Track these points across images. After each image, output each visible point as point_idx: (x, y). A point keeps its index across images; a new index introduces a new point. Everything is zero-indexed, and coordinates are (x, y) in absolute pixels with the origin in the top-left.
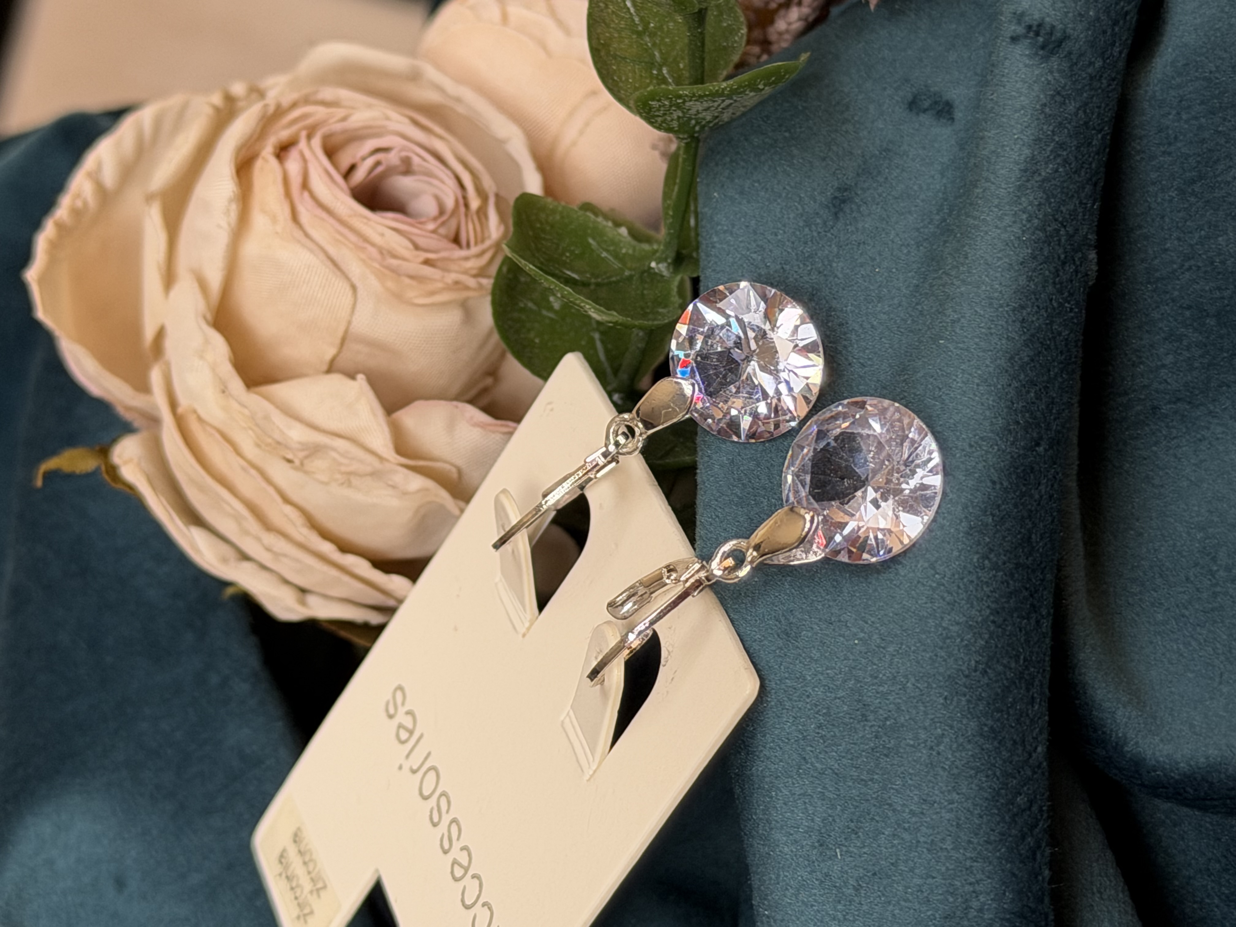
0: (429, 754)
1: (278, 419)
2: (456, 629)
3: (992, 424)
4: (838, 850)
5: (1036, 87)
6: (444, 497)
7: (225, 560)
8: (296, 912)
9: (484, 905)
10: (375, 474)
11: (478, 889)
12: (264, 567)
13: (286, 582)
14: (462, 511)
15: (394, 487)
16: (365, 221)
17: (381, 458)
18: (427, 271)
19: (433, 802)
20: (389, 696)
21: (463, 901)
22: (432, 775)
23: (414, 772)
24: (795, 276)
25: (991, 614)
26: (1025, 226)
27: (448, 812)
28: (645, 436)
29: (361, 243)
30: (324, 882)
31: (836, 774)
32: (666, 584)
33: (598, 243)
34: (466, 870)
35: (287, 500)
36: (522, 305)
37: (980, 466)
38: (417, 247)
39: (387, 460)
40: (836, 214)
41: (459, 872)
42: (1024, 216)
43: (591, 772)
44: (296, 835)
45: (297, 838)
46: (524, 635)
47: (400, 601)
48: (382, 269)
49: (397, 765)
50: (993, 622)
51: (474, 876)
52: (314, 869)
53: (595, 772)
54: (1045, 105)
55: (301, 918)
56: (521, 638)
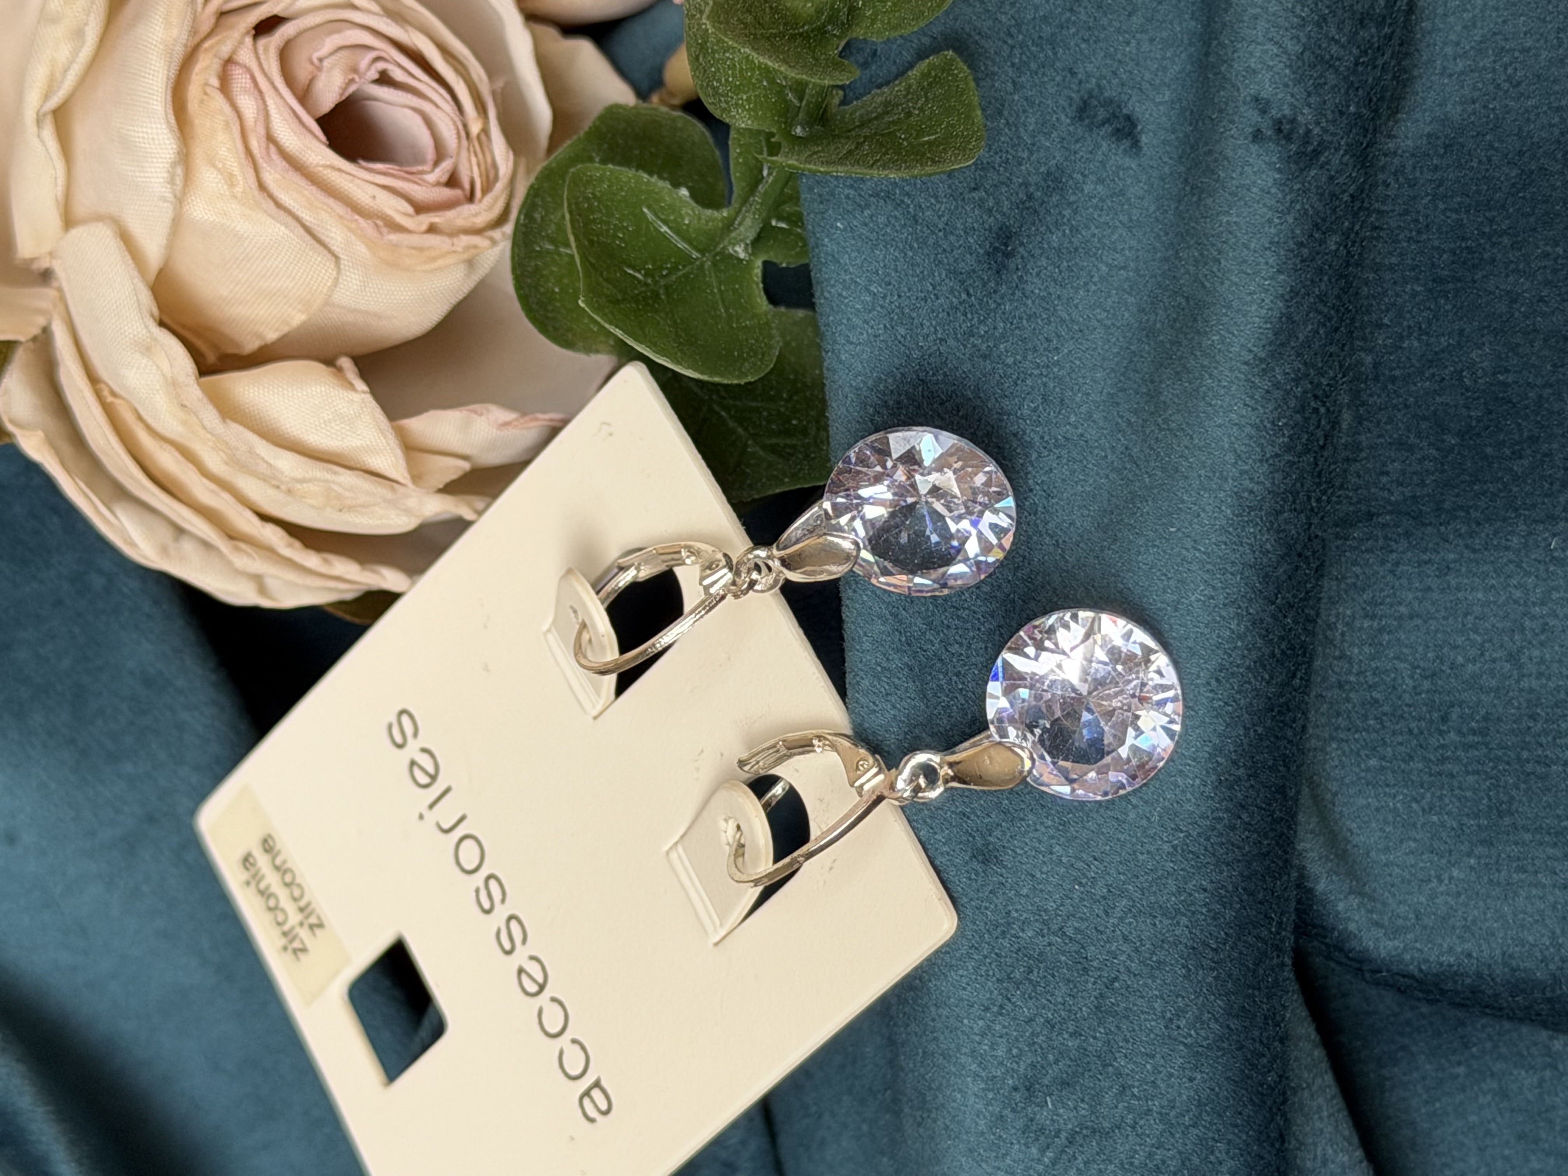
0: (464, 817)
2: (487, 669)
4: (1048, 1099)
8: (283, 941)
9: (574, 1042)
11: (563, 1018)
16: (348, 177)
17: (394, 482)
18: (433, 240)
19: (478, 879)
20: (393, 719)
21: (541, 1024)
22: (473, 845)
23: (443, 831)
27: (503, 902)
30: (319, 918)
33: (654, 213)
34: (542, 988)
37: (1230, 708)
38: (418, 210)
39: (402, 483)
40: (998, 272)
41: (530, 986)
42: (1279, 394)
43: (718, 937)
44: (265, 841)
45: (268, 845)
46: (595, 718)
49: (417, 815)
51: (553, 999)
52: (301, 896)
53: (723, 938)
55: (290, 951)
56: (591, 720)
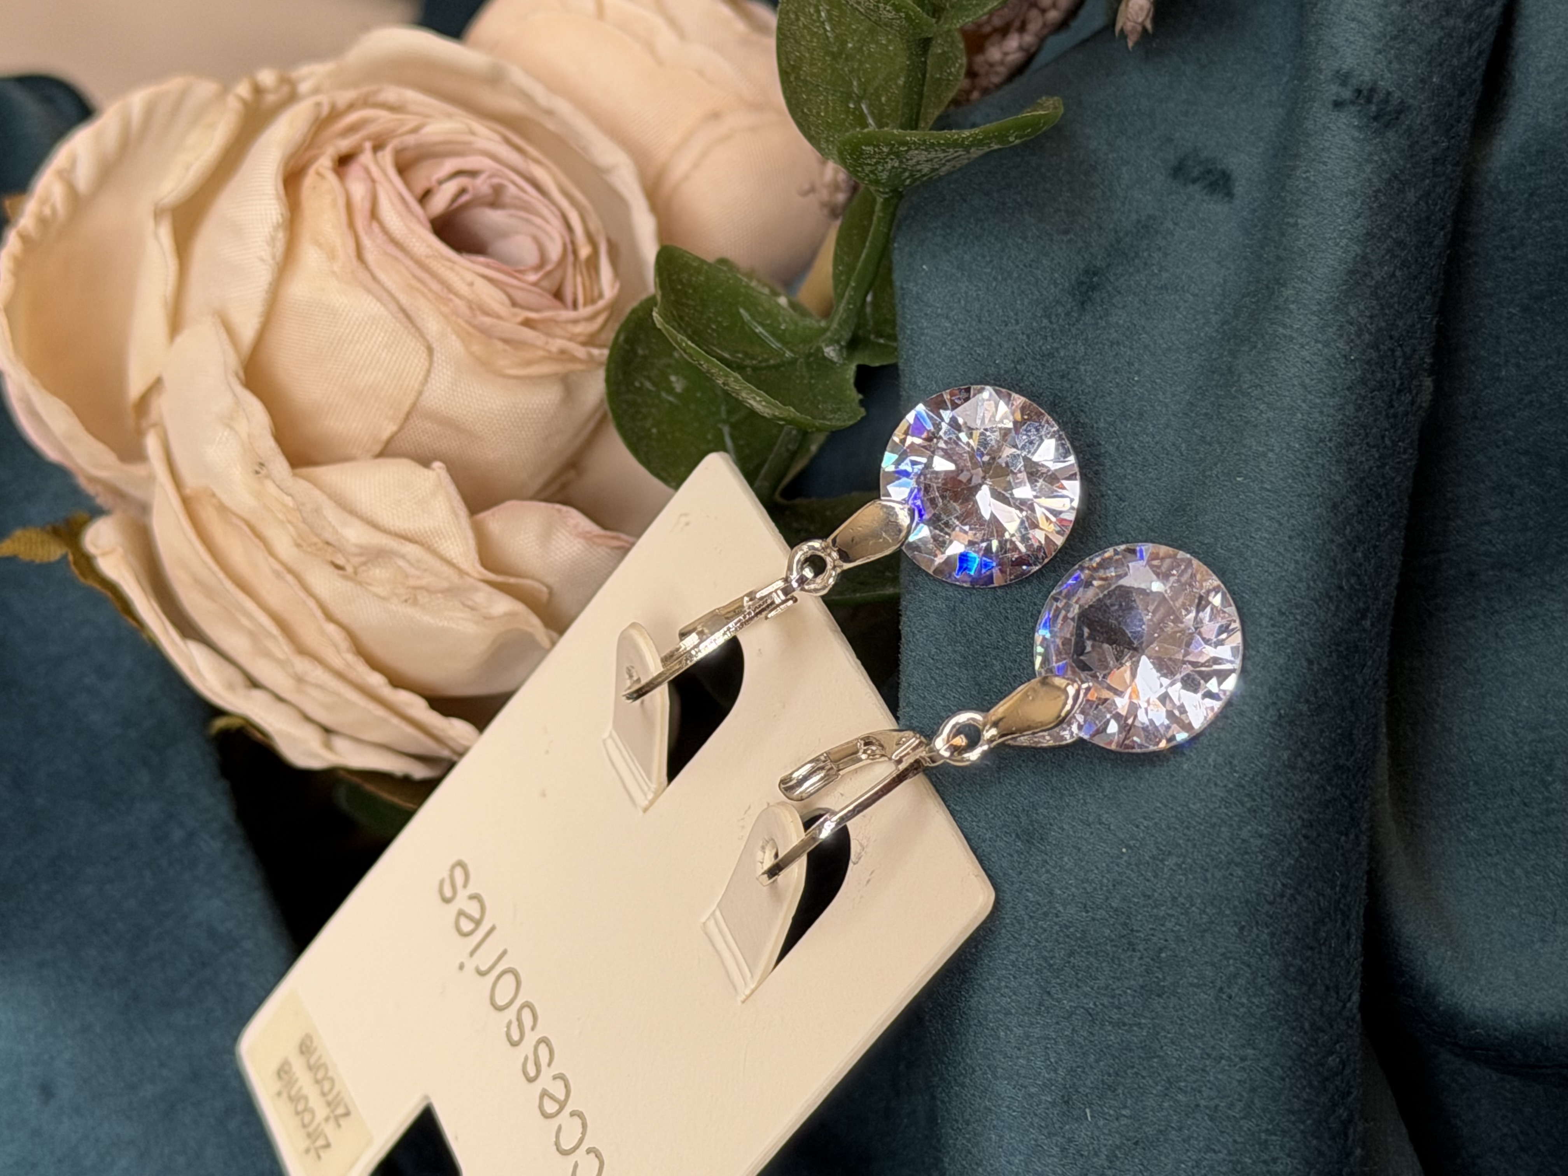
0: (505, 952)
1: (331, 513)
2: (544, 795)
3: (1309, 587)
4: (1088, 1111)
5: (1368, 168)
6: (534, 625)
7: (231, 687)
8: (304, 1143)
9: (589, 1151)
10: (451, 592)
11: (581, 1130)
12: (280, 699)
13: (308, 719)
14: (554, 644)
15: (472, 609)
16: (449, 264)
17: (461, 572)
18: (527, 334)
19: (510, 1014)
20: (446, 874)
21: (557, 1144)
22: (509, 979)
23: (482, 974)
24: (1031, 379)
25: (1303, 826)
26: (1352, 341)
27: (533, 1029)
28: (839, 570)
29: (445, 293)
30: (346, 1106)
31: (1090, 1015)
32: (861, 760)
33: (751, 315)
34: (562, 1105)
35: (330, 617)
36: (637, 384)
37: (1292, 640)
38: (514, 304)
39: (467, 574)
40: (1083, 303)
41: (551, 1107)
42: (1353, 329)
43: (748, 992)
44: (303, 1043)
45: (306, 1047)
46: (645, 810)
47: (461, 754)
48: (467, 327)
49: (457, 964)
50: (1306, 837)
51: (573, 1114)
52: (331, 1089)
53: (753, 992)
54: (1379, 191)
55: (313, 1153)
56: (641, 813)
